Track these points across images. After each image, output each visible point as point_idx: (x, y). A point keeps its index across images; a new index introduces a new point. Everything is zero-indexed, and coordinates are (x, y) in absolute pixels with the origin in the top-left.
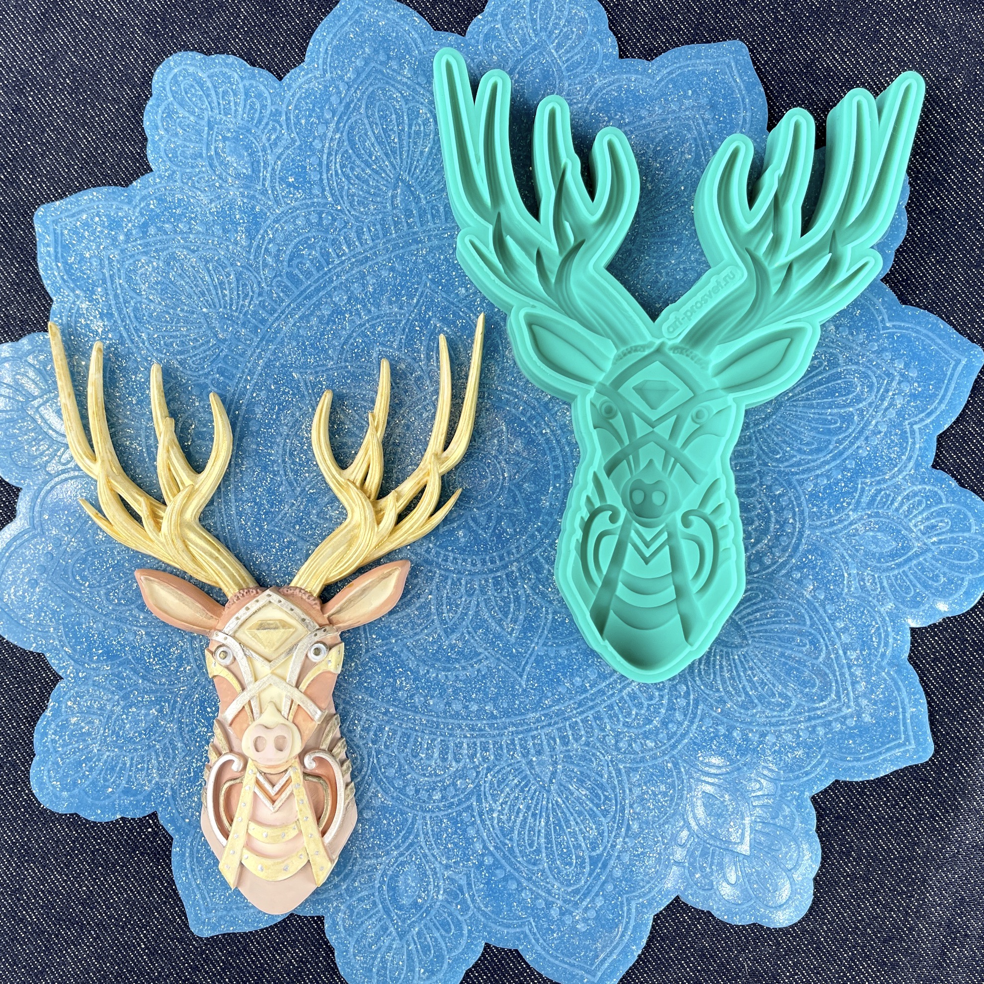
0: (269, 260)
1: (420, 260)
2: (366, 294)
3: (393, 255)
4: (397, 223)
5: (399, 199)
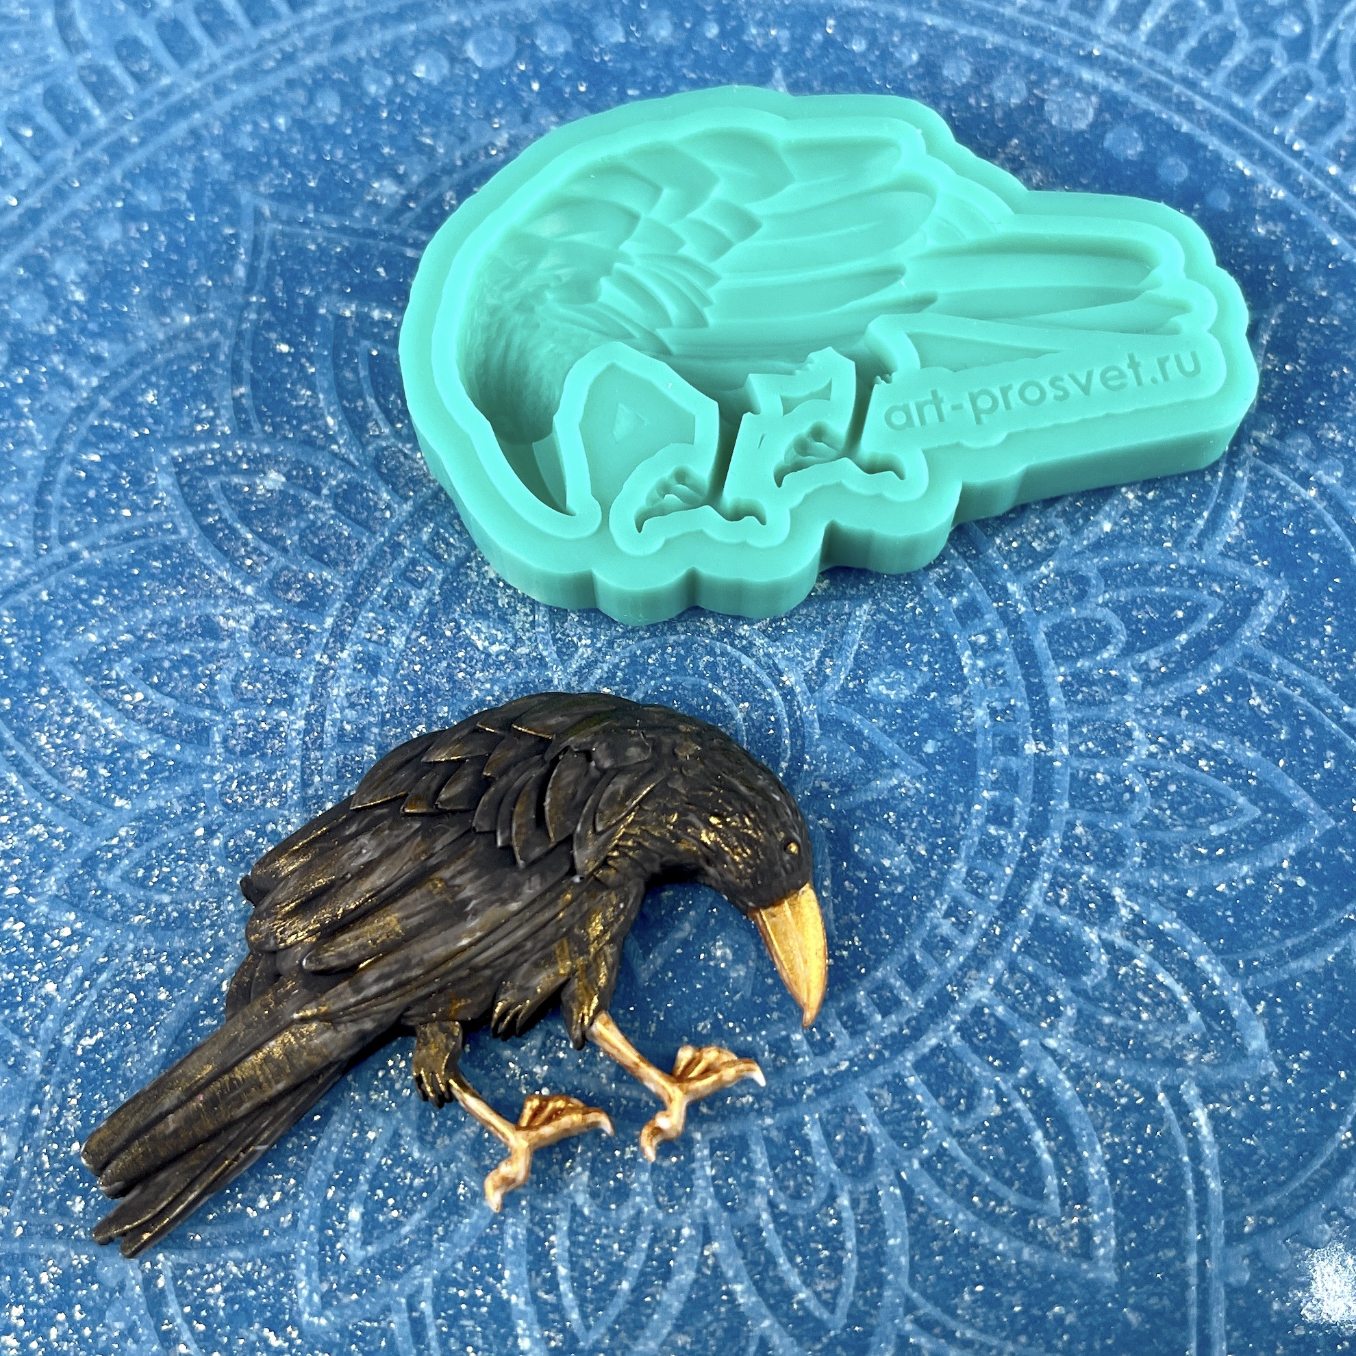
1: (213, 156)
2: (66, 316)
3: (117, 174)
4: (100, 84)
5: (82, 24)
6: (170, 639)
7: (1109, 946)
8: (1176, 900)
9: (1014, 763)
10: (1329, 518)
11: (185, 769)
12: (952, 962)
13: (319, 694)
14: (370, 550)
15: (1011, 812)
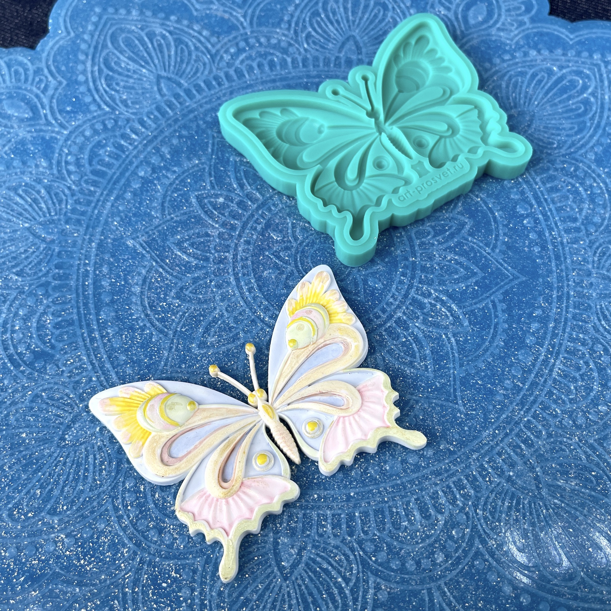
0: (72, 168)
1: (201, 122)
2: (166, 161)
3: (176, 127)
4: (170, 105)
5: (165, 90)
6: (198, 237)
7: (430, 303)
8: (446, 293)
9: (407, 263)
10: (483, 205)
11: (203, 267)
12: (393, 307)
13: (236, 249)
14: (246, 216)
15: (406, 274)
